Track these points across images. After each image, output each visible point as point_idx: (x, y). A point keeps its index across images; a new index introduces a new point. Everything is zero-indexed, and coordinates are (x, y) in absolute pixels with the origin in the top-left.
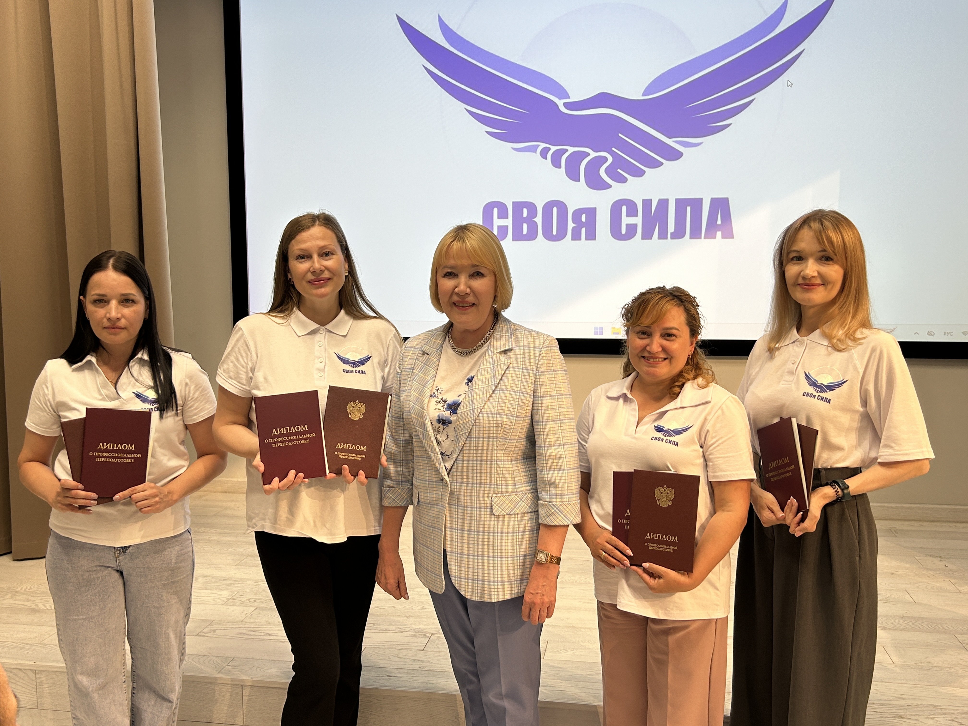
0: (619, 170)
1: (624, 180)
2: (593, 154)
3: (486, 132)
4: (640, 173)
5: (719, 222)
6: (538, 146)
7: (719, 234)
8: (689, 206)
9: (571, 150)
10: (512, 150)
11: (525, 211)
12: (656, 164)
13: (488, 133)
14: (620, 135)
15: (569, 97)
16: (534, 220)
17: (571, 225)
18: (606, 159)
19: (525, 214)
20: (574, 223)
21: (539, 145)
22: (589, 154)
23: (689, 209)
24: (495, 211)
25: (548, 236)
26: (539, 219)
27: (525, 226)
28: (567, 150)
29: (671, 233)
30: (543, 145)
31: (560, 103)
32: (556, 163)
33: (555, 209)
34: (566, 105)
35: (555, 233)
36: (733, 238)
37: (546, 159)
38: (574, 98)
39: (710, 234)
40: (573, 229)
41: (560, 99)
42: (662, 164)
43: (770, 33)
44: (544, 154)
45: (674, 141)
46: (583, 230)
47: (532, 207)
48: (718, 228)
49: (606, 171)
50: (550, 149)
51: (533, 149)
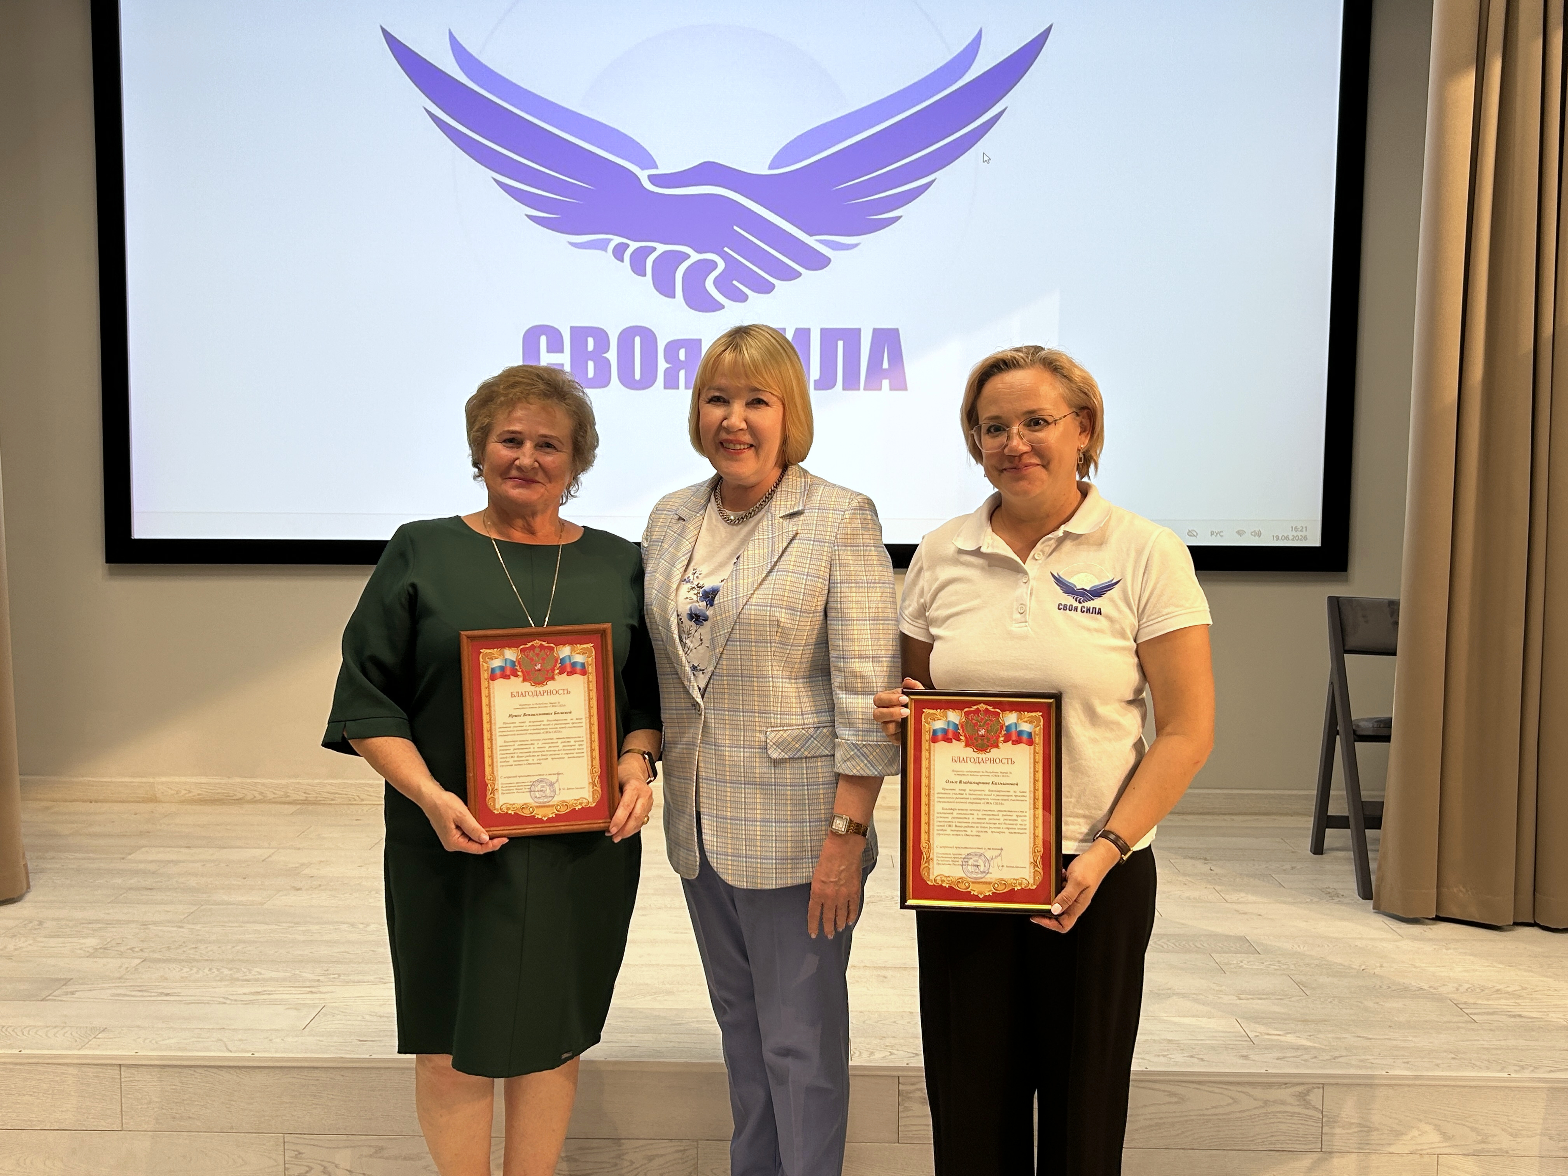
0: (735, 282)
1: (743, 298)
2: (695, 257)
3: (527, 216)
4: (768, 288)
5: (885, 365)
6: (610, 240)
7: (886, 383)
8: (840, 340)
9: (661, 248)
10: (570, 246)
11: (591, 341)
12: (791, 275)
13: (530, 217)
14: (735, 228)
15: (656, 167)
16: (605, 355)
17: (662, 365)
18: (714, 265)
19: (591, 347)
20: (667, 361)
21: (612, 240)
22: (688, 256)
23: (840, 344)
24: (543, 340)
25: (628, 381)
26: (612, 355)
27: (591, 364)
28: (654, 249)
29: (815, 381)
30: (617, 240)
31: (643, 175)
32: (638, 268)
33: (637, 340)
34: (652, 179)
35: (637, 376)
36: (906, 389)
37: (622, 261)
38: (664, 168)
39: (873, 384)
40: (667, 371)
41: (643, 168)
42: (800, 274)
43: (956, 81)
44: (619, 252)
45: (817, 240)
46: (682, 374)
47: (601, 336)
48: (885, 374)
49: (716, 282)
50: (628, 246)
51: (602, 246)
